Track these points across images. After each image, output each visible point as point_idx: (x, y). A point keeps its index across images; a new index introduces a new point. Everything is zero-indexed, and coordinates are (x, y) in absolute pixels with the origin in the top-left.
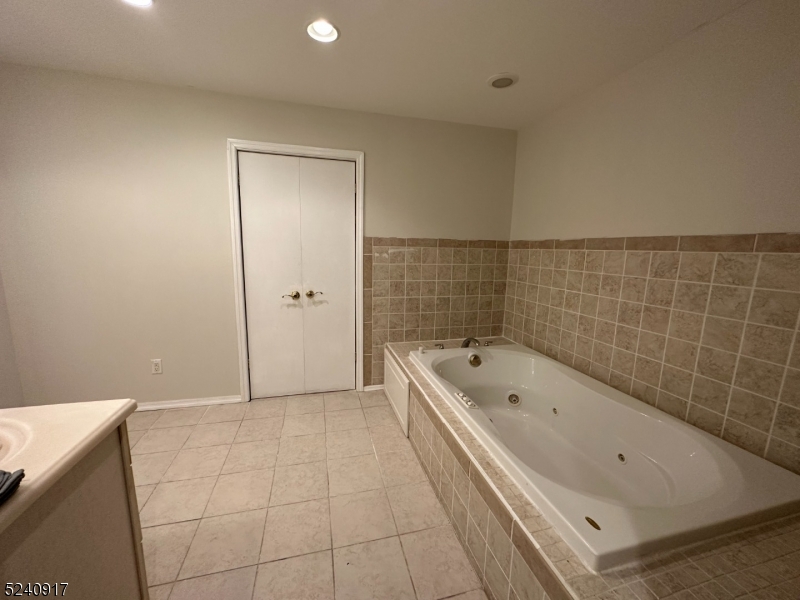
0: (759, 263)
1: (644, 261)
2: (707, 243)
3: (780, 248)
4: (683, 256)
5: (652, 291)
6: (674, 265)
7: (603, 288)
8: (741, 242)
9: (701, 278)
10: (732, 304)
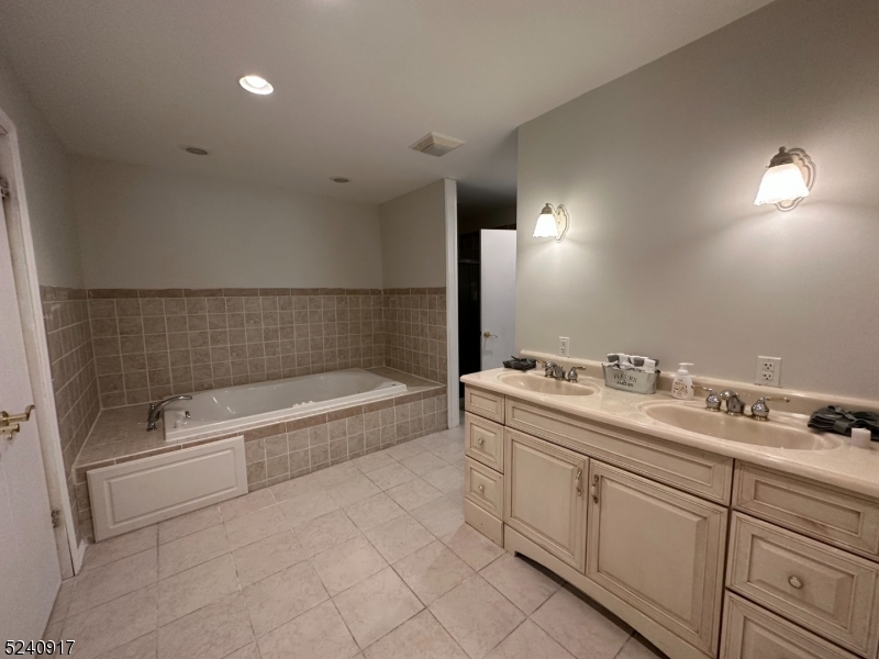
0: (322, 299)
1: (274, 302)
2: (302, 292)
3: (326, 294)
4: (294, 298)
5: (282, 318)
6: (290, 303)
7: (247, 322)
8: (315, 291)
9: (304, 307)
10: (317, 318)
